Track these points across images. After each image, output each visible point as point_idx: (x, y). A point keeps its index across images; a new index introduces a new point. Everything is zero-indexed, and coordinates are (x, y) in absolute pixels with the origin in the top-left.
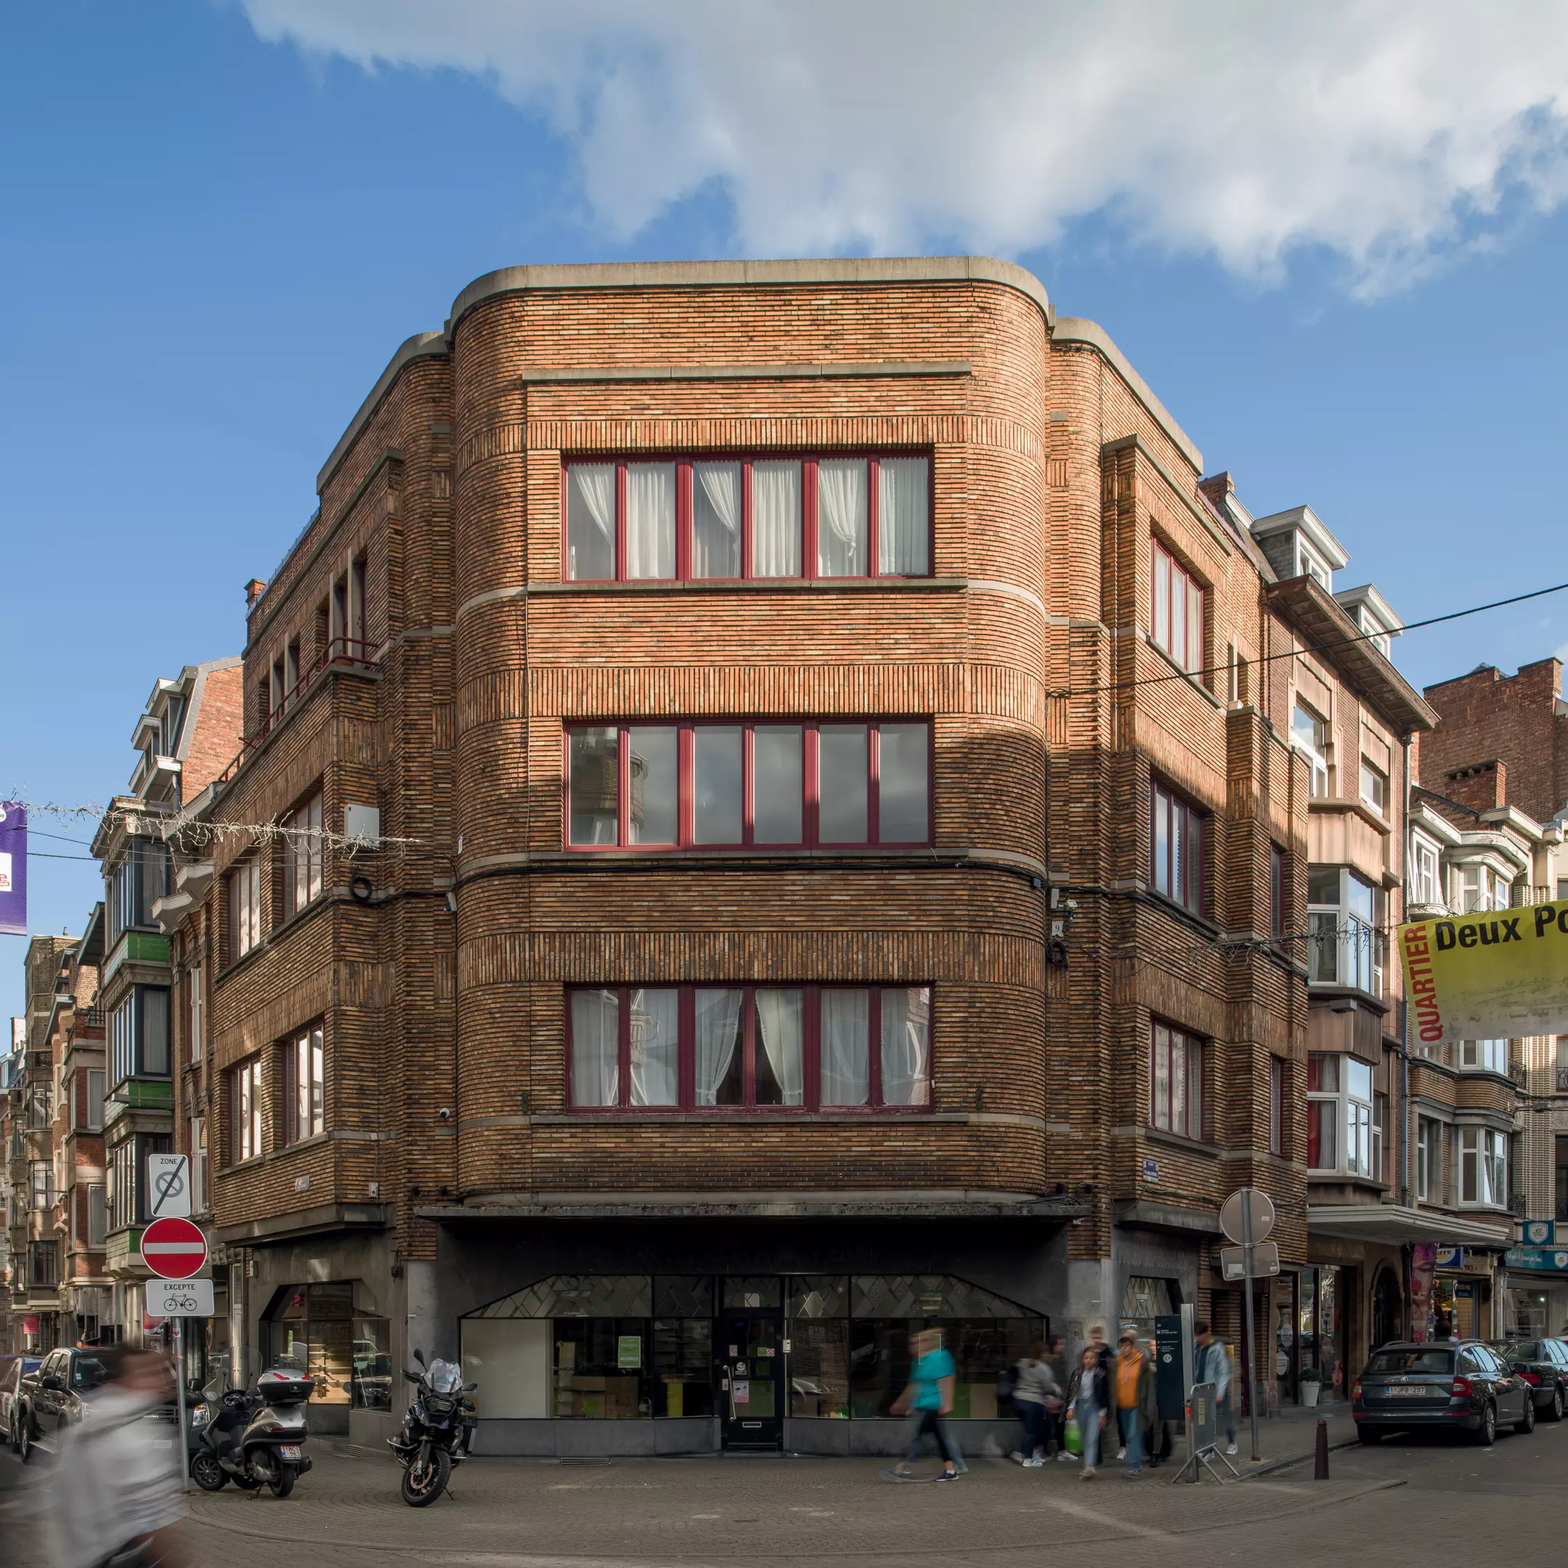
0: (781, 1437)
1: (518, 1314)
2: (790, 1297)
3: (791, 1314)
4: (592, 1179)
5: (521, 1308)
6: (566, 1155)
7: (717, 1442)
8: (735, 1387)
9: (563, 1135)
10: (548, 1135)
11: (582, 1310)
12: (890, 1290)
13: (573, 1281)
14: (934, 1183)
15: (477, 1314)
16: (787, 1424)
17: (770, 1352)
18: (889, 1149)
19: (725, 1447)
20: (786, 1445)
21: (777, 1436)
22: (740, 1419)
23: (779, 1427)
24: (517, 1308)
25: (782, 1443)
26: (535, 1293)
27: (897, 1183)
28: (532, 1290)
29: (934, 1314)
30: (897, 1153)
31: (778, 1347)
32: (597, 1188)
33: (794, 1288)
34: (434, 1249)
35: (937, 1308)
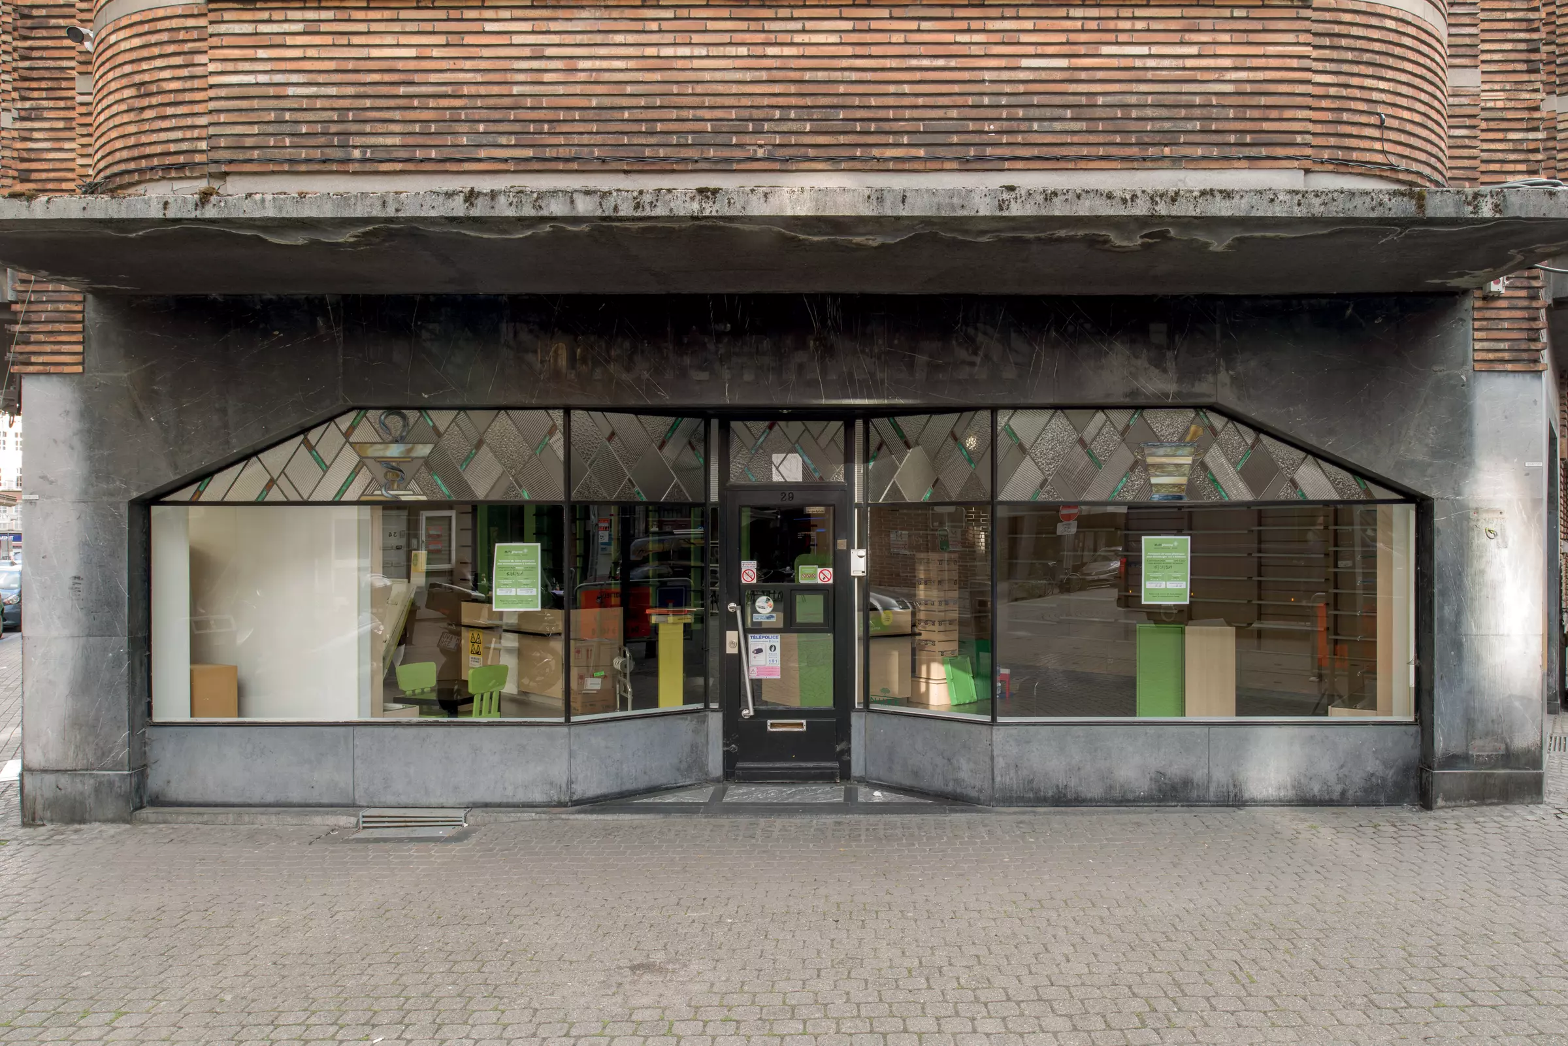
0: (848, 751)
1: (274, 495)
2: (866, 460)
3: (866, 495)
4: (358, 141)
5: (282, 481)
6: (294, 78)
7: (715, 763)
8: (752, 648)
9: (286, 27)
10: (248, 28)
11: (413, 485)
12: (1081, 441)
13: (395, 422)
14: (1228, 152)
15: (186, 494)
16: (858, 722)
17: (824, 576)
18: (1115, 63)
19: (732, 772)
20: (857, 769)
21: (838, 748)
22: (762, 715)
23: (843, 730)
24: (272, 482)
25: (849, 762)
26: (311, 448)
27: (1134, 151)
28: (306, 442)
29: (1175, 491)
30: (1132, 74)
31: (841, 564)
32: (371, 166)
33: (874, 440)
34: (79, 348)
35: (1183, 480)
